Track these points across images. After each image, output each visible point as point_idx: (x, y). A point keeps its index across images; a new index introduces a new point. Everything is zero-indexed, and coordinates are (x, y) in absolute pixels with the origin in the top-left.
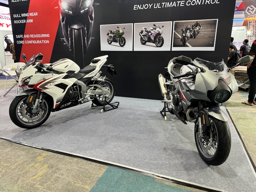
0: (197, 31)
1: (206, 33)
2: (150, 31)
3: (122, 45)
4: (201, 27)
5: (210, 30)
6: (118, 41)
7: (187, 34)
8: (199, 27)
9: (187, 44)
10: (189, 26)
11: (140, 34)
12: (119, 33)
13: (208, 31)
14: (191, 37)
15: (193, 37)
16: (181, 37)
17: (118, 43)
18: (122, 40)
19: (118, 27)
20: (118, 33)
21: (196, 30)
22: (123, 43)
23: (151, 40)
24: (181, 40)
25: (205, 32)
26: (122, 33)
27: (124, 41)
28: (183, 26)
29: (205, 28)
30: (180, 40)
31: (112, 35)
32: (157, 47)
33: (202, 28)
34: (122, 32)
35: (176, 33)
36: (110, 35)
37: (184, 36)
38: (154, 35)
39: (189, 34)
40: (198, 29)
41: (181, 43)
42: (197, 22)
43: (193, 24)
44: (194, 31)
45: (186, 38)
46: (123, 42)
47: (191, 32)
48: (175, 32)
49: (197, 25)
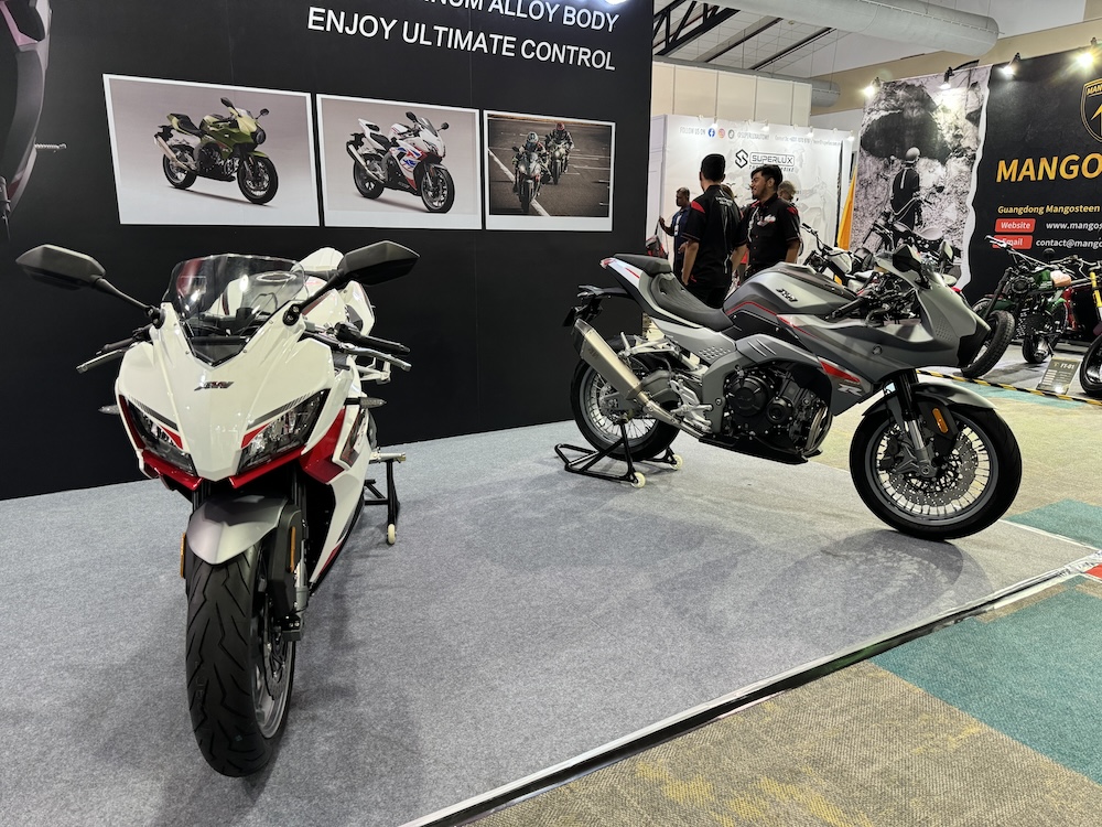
0: (561, 159)
1: (586, 167)
2: (394, 139)
3: (258, 193)
4: (570, 144)
5: (596, 158)
6: (235, 175)
7: (532, 166)
8: (567, 146)
9: (536, 204)
10: (537, 137)
11: (348, 149)
12: (234, 131)
13: (591, 163)
14: (545, 180)
15: (551, 181)
16: (512, 177)
17: (236, 181)
18: (254, 168)
19: (227, 103)
20: (232, 134)
21: (557, 154)
22: (266, 185)
23: (403, 178)
24: (515, 190)
25: (583, 162)
26: (254, 134)
27: (267, 178)
28: (518, 133)
29: (584, 150)
30: (510, 187)
31: (194, 141)
32: (431, 211)
33: (576, 148)
34: (254, 129)
35: (496, 159)
36: (178, 137)
37: (522, 174)
38: (415, 159)
39: (538, 166)
40: (563, 151)
41: (515, 200)
42: (559, 125)
43: (550, 130)
44: (554, 158)
45: (530, 181)
46: (262, 179)
47: (544, 161)
48: (491, 154)
49: (559, 135)
